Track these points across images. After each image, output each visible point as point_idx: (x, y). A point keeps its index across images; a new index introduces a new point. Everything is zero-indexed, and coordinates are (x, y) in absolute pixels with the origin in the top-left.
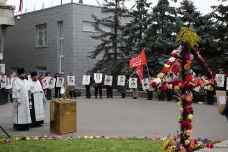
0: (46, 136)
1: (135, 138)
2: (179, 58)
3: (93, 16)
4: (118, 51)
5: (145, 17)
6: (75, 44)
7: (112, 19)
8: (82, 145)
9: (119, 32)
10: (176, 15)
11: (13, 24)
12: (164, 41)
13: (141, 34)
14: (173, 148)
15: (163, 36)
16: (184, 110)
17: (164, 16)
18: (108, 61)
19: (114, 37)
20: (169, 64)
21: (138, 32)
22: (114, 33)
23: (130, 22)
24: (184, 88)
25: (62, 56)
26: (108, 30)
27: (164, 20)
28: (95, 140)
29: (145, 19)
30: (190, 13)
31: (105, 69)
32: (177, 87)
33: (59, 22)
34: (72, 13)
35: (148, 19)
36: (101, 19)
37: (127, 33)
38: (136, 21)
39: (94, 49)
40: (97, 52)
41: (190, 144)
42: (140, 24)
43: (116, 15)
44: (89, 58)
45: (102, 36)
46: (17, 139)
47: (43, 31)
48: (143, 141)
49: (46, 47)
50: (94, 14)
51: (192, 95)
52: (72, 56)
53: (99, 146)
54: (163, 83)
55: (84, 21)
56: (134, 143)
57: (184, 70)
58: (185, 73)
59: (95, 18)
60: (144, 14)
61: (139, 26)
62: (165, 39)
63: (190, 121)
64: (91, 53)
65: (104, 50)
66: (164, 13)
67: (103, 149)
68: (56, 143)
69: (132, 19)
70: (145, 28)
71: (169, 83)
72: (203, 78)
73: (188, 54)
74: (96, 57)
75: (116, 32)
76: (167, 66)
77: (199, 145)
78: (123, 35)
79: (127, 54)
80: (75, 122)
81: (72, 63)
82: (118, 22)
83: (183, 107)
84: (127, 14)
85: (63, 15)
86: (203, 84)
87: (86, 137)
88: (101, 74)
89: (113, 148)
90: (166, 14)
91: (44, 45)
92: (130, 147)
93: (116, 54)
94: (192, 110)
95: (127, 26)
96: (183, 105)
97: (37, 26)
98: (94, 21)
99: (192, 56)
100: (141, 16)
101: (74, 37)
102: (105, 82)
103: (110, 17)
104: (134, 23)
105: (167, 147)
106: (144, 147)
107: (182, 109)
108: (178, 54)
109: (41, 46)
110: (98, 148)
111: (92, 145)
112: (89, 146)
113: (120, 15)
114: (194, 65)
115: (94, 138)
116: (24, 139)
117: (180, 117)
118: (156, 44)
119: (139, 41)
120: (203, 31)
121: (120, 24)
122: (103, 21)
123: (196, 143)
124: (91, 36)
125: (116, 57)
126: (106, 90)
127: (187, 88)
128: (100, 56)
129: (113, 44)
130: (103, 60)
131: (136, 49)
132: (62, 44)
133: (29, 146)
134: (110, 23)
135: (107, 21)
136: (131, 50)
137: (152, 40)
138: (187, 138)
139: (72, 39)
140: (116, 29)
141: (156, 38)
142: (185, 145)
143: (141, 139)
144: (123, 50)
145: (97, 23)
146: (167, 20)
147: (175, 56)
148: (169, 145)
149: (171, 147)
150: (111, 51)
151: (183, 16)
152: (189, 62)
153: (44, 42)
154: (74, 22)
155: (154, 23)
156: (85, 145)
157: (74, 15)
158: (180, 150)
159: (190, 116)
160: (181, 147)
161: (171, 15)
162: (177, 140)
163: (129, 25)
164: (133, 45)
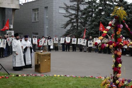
0: (31, 74)
1: (85, 77)
2: (113, 27)
3: (65, 4)
4: (79, 24)
5: (95, 4)
6: (54, 20)
7: (76, 6)
8: (52, 81)
9: (80, 13)
10: (113, 3)
11: (19, 8)
12: (106, 18)
13: (92, 14)
14: (108, 86)
15: (105, 16)
16: (116, 61)
17: (106, 4)
18: (73, 30)
19: (77, 16)
20: (106, 31)
21: (90, 14)
22: (77, 14)
23: (86, 8)
24: (116, 46)
25: (47, 27)
26: (73, 12)
27: (106, 6)
28: (60, 78)
29: (94, 6)
30: (121, 2)
31: (71, 34)
32: (111, 46)
33: (45, 7)
34: (53, 2)
35: (96, 6)
36: (69, 6)
37: (84, 14)
38: (90, 7)
39: (65, 23)
40: (67, 25)
41: (119, 83)
42: (92, 9)
43: (78, 3)
44: (62, 28)
45: (70, 15)
46: (13, 75)
47: (37, 13)
48: (90, 79)
49: (38, 22)
50: (65, 3)
51: (121, 51)
52: (53, 27)
53: (62, 82)
54: (102, 43)
55: (60, 7)
56: (84, 80)
57: (116, 35)
58: (117, 37)
59: (66, 5)
60: (94, 3)
61: (91, 10)
62: (106, 17)
63: (120, 68)
64: (63, 25)
65: (71, 24)
66: (106, 2)
67: (64, 84)
68: (37, 79)
69: (87, 6)
70: (94, 11)
71: (106, 43)
72: (129, 40)
73: (119, 25)
74: (66, 27)
75: (78, 13)
76: (105, 32)
77: (125, 84)
78: (82, 15)
79: (84, 26)
80: (49, 66)
81: (53, 31)
82: (79, 8)
83: (115, 59)
84: (84, 3)
85: (48, 3)
86: (129, 44)
87: (55, 75)
88: (70, 38)
89: (70, 83)
90: (107, 3)
91: (37, 21)
92: (81, 83)
93: (78, 26)
94: (121, 61)
95: (84, 10)
96: (115, 58)
97: (33, 10)
98: (65, 7)
99: (122, 26)
100: (93, 4)
101: (54, 16)
102: (73, 42)
103: (74, 5)
104: (88, 8)
105: (104, 85)
106: (90, 83)
107: (114, 60)
108: (113, 24)
109: (35, 21)
110: (61, 83)
111: (58, 81)
112: (56, 81)
113: (80, 3)
114: (123, 33)
115: (60, 76)
116: (17, 76)
117: (113, 65)
118: (101, 20)
119: (91, 18)
120: (129, 13)
121: (81, 9)
122: (70, 7)
123: (123, 82)
124: (63, 16)
125: (77, 28)
126: (72, 46)
127: (118, 47)
128: (69, 27)
129: (76, 20)
130: (70, 30)
131: (89, 23)
132: (47, 20)
133: (19, 81)
134: (74, 8)
135: (73, 7)
136: (86, 24)
137: (99, 18)
138: (117, 79)
139: (53, 17)
140: (78, 11)
141: (101, 17)
142: (116, 84)
143: (89, 78)
144: (82, 24)
145: (67, 8)
146: (108, 6)
147: (111, 25)
148: (106, 83)
149: (107, 85)
150: (75, 24)
151: (117, 4)
152: (120, 29)
153: (37, 19)
154: (54, 7)
155: (100, 8)
156: (54, 81)
157: (54, 3)
158: (113, 87)
159: (120, 65)
160: (113, 85)
161: (110, 4)
162: (111, 80)
163: (85, 9)
164: (88, 21)
